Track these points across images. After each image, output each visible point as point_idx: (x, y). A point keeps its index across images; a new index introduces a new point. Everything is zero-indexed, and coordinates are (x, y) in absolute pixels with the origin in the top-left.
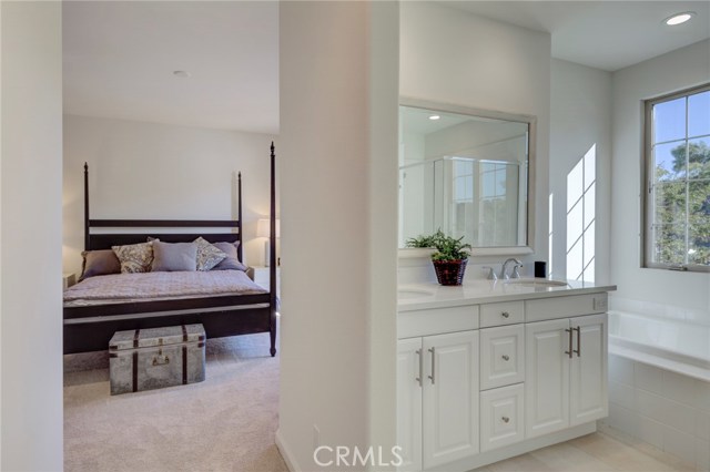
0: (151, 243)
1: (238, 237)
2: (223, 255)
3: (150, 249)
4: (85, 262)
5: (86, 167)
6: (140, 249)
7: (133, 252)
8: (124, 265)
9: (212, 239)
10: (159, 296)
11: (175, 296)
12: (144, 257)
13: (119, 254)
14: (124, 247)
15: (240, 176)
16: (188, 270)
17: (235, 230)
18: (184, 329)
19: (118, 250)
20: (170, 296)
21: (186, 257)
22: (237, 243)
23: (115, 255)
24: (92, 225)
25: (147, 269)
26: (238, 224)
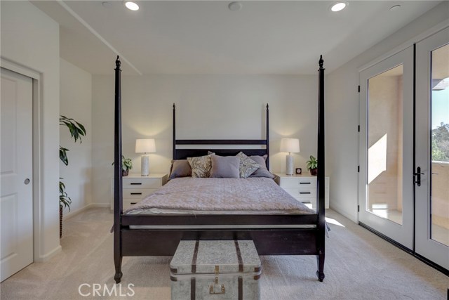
0: (209, 156)
1: (266, 152)
2: (257, 166)
3: (209, 160)
4: (172, 167)
5: (174, 106)
6: (203, 160)
7: (199, 162)
8: (193, 171)
9: (249, 153)
10: (215, 210)
11: (229, 210)
12: (205, 166)
13: (191, 163)
14: (194, 158)
15: (267, 106)
16: (233, 177)
17: (264, 147)
18: (237, 244)
19: (190, 160)
20: (224, 210)
21: (233, 167)
22: (266, 156)
23: (188, 163)
24: (177, 144)
25: (207, 175)
26: (266, 142)
